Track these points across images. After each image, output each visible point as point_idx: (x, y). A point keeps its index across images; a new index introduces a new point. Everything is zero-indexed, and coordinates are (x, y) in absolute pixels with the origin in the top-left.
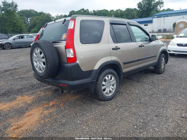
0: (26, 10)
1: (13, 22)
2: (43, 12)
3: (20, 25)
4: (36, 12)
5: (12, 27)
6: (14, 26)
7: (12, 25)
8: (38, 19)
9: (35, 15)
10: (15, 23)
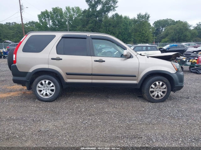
0: (163, 20)
1: (142, 32)
2: (181, 21)
3: (148, 35)
4: (173, 21)
5: (140, 37)
6: (142, 36)
7: (140, 36)
8: (171, 29)
9: (171, 25)
10: (144, 34)
